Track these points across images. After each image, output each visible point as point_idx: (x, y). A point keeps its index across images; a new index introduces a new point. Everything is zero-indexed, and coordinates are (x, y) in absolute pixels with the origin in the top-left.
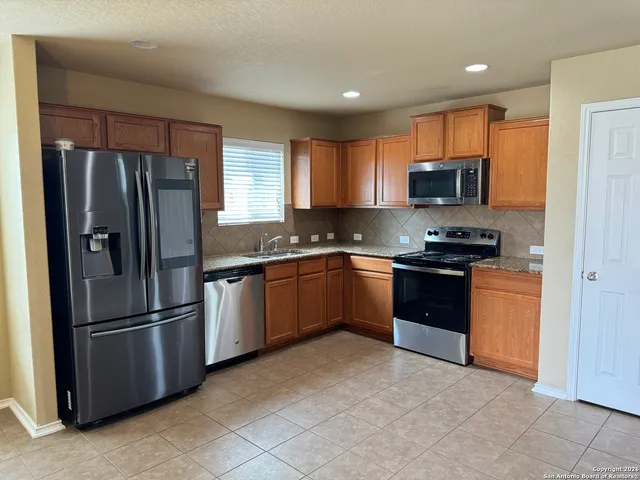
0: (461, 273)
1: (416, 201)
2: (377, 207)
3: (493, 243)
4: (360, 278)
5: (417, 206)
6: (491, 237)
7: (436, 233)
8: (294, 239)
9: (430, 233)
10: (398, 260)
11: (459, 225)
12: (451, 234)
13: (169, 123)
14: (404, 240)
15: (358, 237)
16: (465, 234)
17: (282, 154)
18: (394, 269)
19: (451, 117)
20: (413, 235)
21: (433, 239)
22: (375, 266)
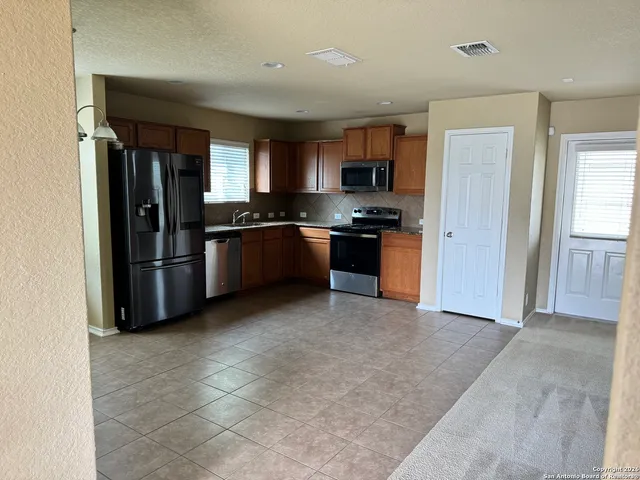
0: (375, 236)
1: (346, 188)
2: (319, 192)
3: (396, 217)
4: (307, 243)
5: (347, 192)
6: (395, 213)
7: (360, 211)
8: (256, 216)
9: (356, 211)
10: (334, 229)
11: (375, 205)
12: (370, 212)
13: (176, 129)
14: (338, 216)
15: (303, 215)
16: (379, 212)
17: (247, 151)
18: (331, 236)
19: (370, 131)
20: (344, 212)
21: (358, 215)
22: (317, 234)
